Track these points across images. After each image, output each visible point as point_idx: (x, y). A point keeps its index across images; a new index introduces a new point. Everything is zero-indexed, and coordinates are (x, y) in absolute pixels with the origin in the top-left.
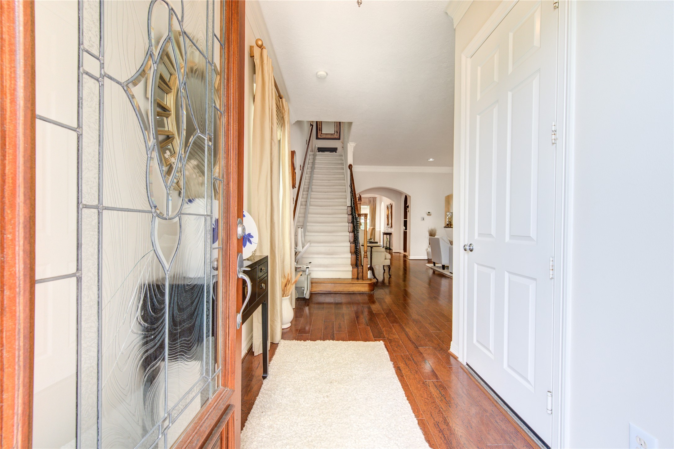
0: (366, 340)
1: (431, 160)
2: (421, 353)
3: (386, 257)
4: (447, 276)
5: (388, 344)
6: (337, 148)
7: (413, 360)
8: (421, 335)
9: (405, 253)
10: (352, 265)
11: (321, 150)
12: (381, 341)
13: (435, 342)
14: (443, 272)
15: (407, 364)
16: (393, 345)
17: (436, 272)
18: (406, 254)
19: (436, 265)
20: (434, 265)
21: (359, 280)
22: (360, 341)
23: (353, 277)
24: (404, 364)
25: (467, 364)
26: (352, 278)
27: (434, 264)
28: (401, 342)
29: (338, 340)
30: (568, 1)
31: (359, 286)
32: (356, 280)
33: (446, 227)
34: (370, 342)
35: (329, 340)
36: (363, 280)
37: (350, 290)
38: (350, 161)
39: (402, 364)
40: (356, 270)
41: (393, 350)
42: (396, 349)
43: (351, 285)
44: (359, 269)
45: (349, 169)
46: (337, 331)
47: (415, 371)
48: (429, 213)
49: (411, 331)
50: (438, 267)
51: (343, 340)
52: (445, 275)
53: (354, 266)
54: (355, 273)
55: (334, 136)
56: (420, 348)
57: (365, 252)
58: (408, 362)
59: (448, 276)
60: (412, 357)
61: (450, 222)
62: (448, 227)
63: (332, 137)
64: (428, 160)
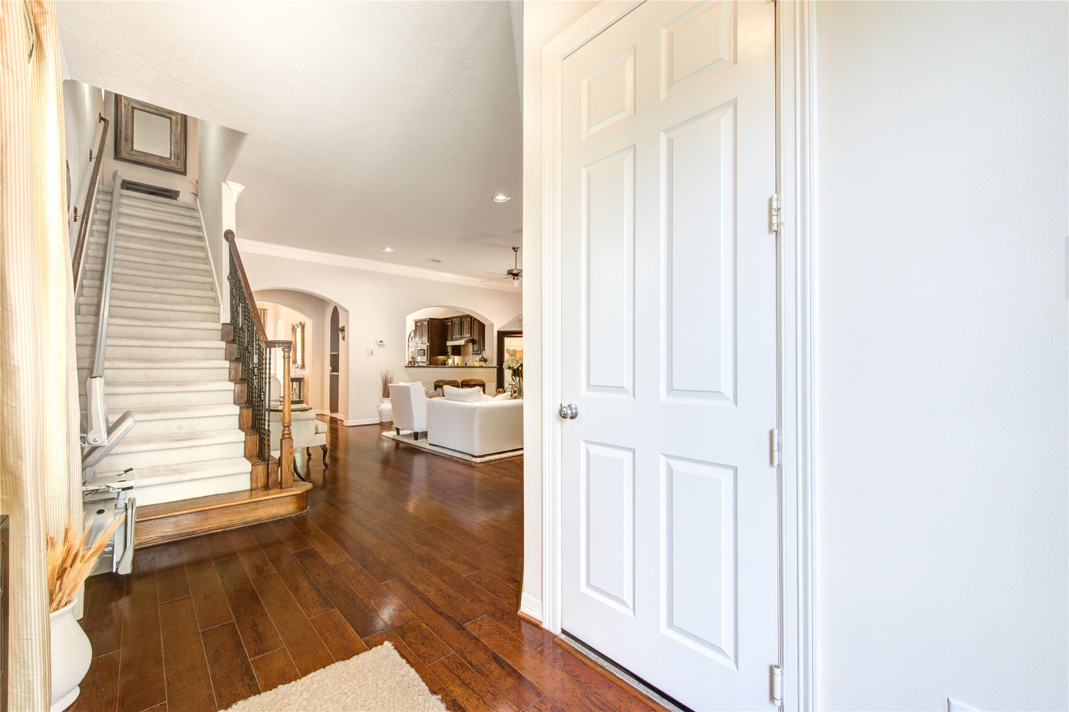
0: (347, 653)
1: (388, 250)
2: (476, 639)
3: (317, 429)
4: (424, 450)
5: (401, 642)
6: (179, 192)
7: (470, 663)
8: (452, 592)
9: (334, 415)
10: (247, 456)
11: (128, 185)
12: (386, 643)
13: (484, 598)
14: (417, 445)
15: (467, 682)
16: (413, 640)
17: (401, 445)
18: (338, 416)
19: (401, 432)
20: (398, 434)
21: (271, 492)
22: (334, 662)
23: (254, 486)
24: (460, 686)
25: (564, 632)
26: (252, 490)
27: (398, 430)
28: (424, 625)
29: (270, 687)
30: (802, 3)
31: (273, 505)
32: (265, 493)
33: (409, 367)
34: (361, 655)
35: (246, 697)
36: (281, 488)
37: (249, 519)
38: (229, 222)
39: (457, 689)
40: (261, 468)
41: (420, 656)
42: (423, 649)
43: (253, 506)
44: (270, 465)
45: (227, 239)
46: (256, 654)
47: (490, 695)
48: (381, 342)
49: (428, 588)
50: (404, 436)
51: (286, 679)
52: (422, 449)
53: (255, 460)
54: (259, 475)
55: (168, 163)
56: (467, 625)
57: (285, 427)
58: (466, 676)
59: (426, 450)
60: (465, 658)
61: (414, 358)
62: (411, 367)
63: (163, 164)
64: (382, 249)
